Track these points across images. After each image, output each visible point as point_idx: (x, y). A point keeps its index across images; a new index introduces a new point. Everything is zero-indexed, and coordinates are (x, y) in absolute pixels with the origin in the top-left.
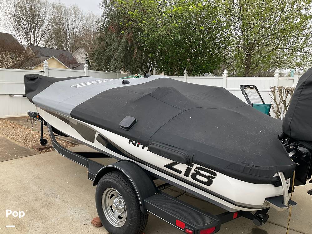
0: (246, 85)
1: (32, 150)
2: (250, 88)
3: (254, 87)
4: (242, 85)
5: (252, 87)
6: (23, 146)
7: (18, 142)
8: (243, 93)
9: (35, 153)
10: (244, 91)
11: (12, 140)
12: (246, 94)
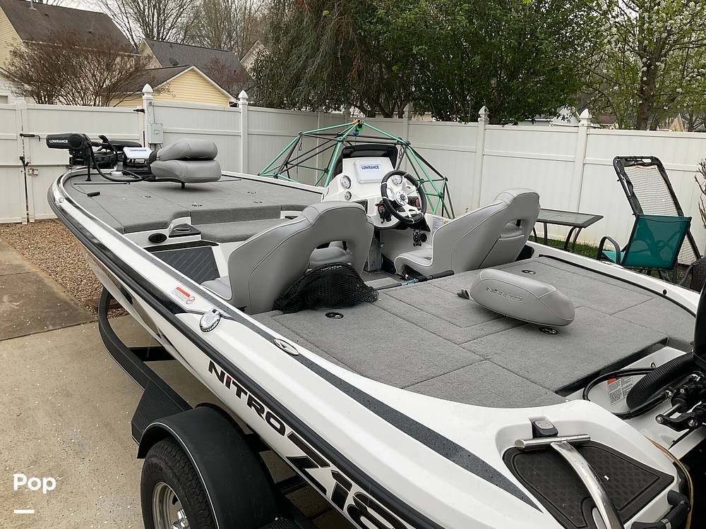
0: (631, 158)
1: (82, 310)
2: (644, 164)
3: (655, 162)
4: (618, 158)
5: (649, 161)
6: (68, 299)
7: (59, 286)
8: (620, 179)
9: (87, 318)
10: (625, 174)
11: (49, 281)
12: (629, 183)
